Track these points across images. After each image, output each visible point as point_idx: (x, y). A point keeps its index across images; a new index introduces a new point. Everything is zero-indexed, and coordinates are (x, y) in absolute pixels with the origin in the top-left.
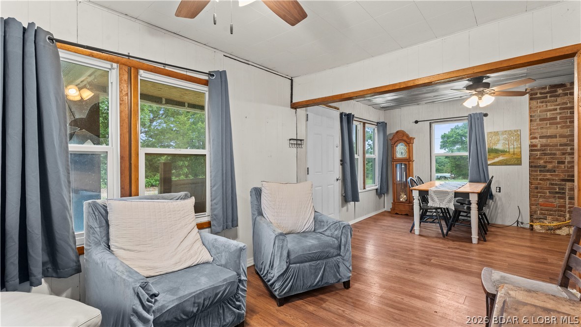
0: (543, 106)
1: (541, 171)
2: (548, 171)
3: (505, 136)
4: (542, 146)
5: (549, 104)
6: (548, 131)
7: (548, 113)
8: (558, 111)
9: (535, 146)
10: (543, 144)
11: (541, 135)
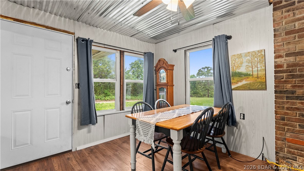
0: (289, 15)
1: (287, 98)
2: (298, 98)
3: (248, 58)
4: (288, 66)
5: (297, 12)
6: (297, 46)
7: (297, 24)
9: (282, 66)
10: (291, 63)
11: (288, 52)
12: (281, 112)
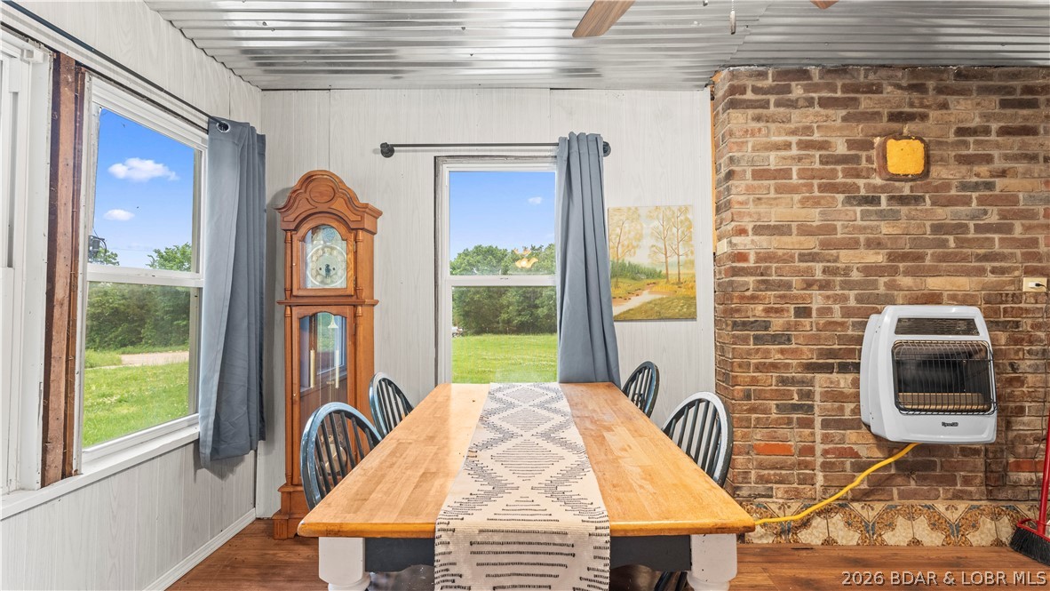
0: (760, 130)
1: (757, 339)
2: (775, 339)
3: (656, 223)
5: (773, 126)
6: (773, 210)
7: (773, 155)
8: (794, 151)
9: (742, 257)
10: (762, 251)
11: (758, 223)
12: (745, 377)
